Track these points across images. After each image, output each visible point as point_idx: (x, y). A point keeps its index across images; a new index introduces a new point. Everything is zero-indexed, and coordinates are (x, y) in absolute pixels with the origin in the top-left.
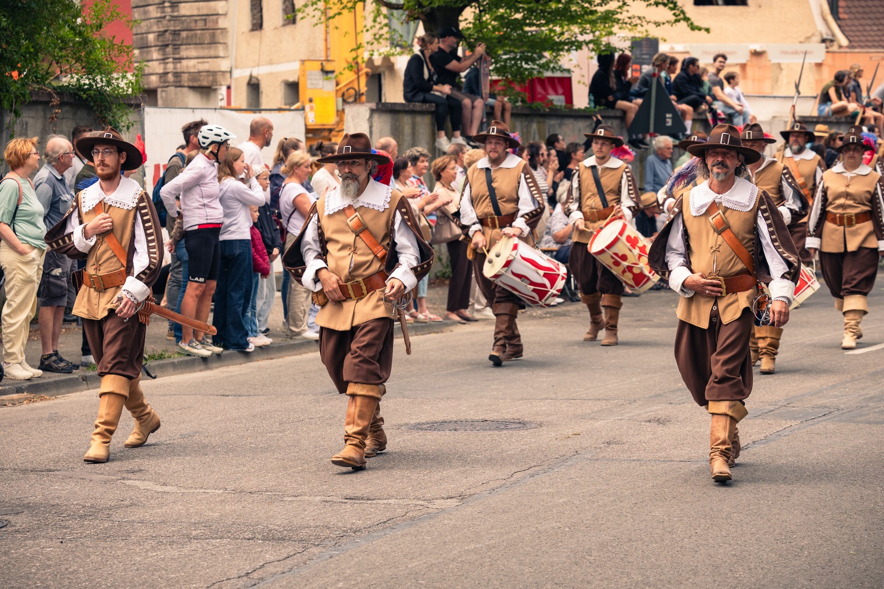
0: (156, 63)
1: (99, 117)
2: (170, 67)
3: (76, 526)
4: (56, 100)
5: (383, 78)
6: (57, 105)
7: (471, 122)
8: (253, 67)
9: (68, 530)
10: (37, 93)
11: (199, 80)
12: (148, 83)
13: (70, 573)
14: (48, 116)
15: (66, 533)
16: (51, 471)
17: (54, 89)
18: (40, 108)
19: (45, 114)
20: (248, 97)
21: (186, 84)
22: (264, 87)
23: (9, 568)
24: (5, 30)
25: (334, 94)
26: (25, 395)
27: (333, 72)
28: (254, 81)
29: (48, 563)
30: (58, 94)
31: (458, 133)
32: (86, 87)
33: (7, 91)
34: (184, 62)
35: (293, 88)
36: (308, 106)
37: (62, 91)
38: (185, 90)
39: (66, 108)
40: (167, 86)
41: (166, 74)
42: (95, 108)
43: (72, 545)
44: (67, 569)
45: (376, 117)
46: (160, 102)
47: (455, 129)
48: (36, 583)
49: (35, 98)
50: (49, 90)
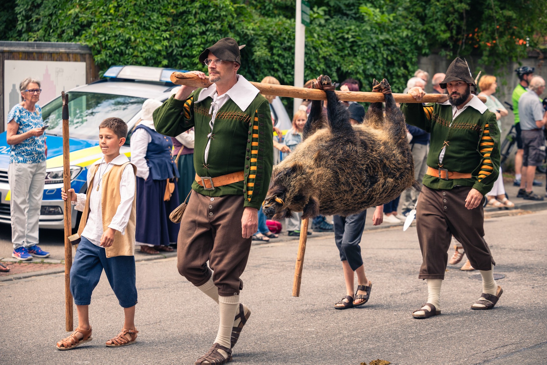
3: (541, 280)
4: (541, 56)
6: (542, 58)
9: (536, 282)
10: (531, 52)
15: (535, 283)
16: (529, 250)
17: (541, 50)
18: (533, 60)
19: (536, 63)
23: (504, 299)
24: (515, 19)
26: (519, 210)
29: (524, 298)
30: (543, 53)
33: (515, 52)
37: (544, 51)
39: (546, 60)
43: (538, 290)
44: (534, 302)
49: (530, 55)
50: (538, 51)
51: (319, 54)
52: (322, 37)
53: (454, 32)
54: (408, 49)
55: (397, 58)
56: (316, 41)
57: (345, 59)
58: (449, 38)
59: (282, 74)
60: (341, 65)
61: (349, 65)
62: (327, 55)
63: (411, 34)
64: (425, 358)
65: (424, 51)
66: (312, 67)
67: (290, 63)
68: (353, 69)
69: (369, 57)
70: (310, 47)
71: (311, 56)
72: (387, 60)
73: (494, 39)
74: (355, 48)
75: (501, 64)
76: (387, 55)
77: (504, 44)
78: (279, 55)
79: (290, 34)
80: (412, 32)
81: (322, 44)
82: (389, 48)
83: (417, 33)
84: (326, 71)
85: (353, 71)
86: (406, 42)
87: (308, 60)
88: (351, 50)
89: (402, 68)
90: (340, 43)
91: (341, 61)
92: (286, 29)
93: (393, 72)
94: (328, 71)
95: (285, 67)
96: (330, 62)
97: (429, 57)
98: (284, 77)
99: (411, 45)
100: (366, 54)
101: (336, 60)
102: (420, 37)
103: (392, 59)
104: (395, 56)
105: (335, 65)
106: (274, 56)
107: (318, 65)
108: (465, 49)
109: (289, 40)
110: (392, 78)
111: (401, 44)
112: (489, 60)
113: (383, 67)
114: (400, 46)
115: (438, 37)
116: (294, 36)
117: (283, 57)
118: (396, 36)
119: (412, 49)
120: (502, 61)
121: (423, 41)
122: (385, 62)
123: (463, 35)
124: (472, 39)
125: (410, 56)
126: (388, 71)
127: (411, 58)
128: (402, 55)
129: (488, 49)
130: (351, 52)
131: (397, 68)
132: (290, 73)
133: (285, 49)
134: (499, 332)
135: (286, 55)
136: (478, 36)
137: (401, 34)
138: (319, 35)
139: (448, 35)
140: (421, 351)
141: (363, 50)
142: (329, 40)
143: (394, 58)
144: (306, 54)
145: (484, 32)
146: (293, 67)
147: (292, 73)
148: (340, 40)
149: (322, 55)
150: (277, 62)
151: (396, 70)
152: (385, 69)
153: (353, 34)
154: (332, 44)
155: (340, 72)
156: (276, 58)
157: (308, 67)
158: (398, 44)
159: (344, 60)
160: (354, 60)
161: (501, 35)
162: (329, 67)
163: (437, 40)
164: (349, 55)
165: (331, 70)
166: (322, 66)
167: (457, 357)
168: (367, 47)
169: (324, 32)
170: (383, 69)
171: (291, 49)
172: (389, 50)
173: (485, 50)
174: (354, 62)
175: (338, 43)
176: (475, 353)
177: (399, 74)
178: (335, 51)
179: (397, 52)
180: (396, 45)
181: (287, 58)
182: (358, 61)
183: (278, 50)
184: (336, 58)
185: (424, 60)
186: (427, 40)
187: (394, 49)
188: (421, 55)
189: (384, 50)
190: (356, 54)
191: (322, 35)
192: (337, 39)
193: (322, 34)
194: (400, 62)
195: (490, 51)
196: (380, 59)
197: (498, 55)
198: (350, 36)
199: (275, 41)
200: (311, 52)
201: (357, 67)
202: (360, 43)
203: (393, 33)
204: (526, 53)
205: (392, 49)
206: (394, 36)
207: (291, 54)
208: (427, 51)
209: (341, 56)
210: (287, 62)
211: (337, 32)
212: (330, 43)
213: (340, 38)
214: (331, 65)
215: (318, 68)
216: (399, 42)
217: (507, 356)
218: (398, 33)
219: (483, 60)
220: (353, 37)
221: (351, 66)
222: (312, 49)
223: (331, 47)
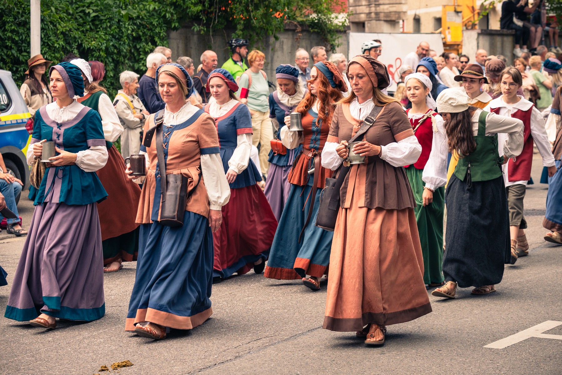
0: (364, 7)
1: (323, 38)
2: (373, 9)
4: (299, 29)
5: (489, 15)
6: (300, 31)
7: (535, 40)
8: (417, 9)
10: (289, 25)
11: (390, 17)
12: (359, 18)
13: (292, 293)
14: (295, 37)
17: (298, 22)
18: (290, 33)
19: (293, 36)
20: (414, 27)
21: (382, 19)
22: (423, 21)
25: (461, 25)
27: (461, 12)
28: (417, 17)
30: (300, 25)
31: (525, 47)
32: (316, 21)
33: (271, 25)
34: (382, 7)
35: (438, 21)
36: (447, 31)
37: (302, 24)
38: (382, 22)
39: (305, 33)
40: (371, 20)
41: (370, 13)
42: (321, 33)
45: (481, 38)
46: (367, 29)
47: (524, 44)
48: (273, 298)
49: (287, 28)
50: (295, 23)
51: (58, 30)
52: (60, 11)
53: (207, 5)
54: (155, 23)
55: (144, 33)
56: (54, 15)
57: (87, 35)
58: (201, 11)
59: (16, 52)
60: (82, 41)
61: (92, 41)
62: (66, 30)
63: (159, 7)
64: (172, 357)
65: (173, 26)
66: (49, 43)
67: (27, 40)
68: (96, 46)
69: (112, 32)
70: (47, 22)
71: (48, 32)
72: (132, 35)
73: (248, 11)
74: (97, 23)
75: (257, 38)
76: (133, 31)
77: (260, 17)
78: (12, 31)
79: (24, 8)
80: (160, 5)
81: (60, 18)
82: (135, 22)
83: (165, 6)
84: (66, 48)
85: (96, 47)
86: (153, 15)
87: (44, 35)
88: (93, 24)
89: (150, 44)
90: (81, 17)
91: (83, 37)
92: (20, 2)
93: (140, 47)
94: (68, 48)
95: (20, 44)
96: (70, 38)
97: (179, 31)
98: (18, 55)
99: (159, 19)
100: (109, 29)
101: (77, 36)
102: (168, 10)
103: (139, 34)
104: (141, 31)
105: (75, 42)
106: (6, 33)
107: (57, 41)
108: (218, 22)
109: (24, 14)
110: (140, 55)
111: (149, 17)
112: (243, 34)
113: (129, 43)
114: (147, 19)
115: (188, 10)
116: (29, 10)
117: (17, 33)
118: (142, 9)
119: (159, 23)
120: (257, 34)
121: (172, 14)
122: (131, 38)
123: (216, 8)
124: (226, 11)
125: (157, 30)
126: (135, 47)
127: (160, 33)
128: (149, 30)
129: (242, 22)
130: (92, 27)
131: (144, 44)
132: (25, 51)
133: (19, 25)
134: (253, 325)
135: (21, 31)
136: (231, 9)
137: (148, 6)
138: (56, 9)
139: (200, 8)
140: (168, 350)
141: (104, 26)
142: (69, 14)
143: (141, 33)
144: (42, 29)
145: (238, 4)
146: (29, 44)
147: (28, 50)
148: (81, 14)
149: (61, 31)
150: (9, 38)
151: (144, 46)
152: (131, 45)
153: (95, 8)
154: (71, 18)
155: (82, 49)
156: (9, 34)
157: (46, 44)
158: (145, 18)
159: (85, 35)
160: (97, 36)
161: (257, 7)
162: (69, 44)
163: (188, 14)
164: (91, 30)
165: (71, 47)
166: (61, 43)
167: (206, 354)
168: (109, 22)
169: (61, 6)
170: (129, 45)
171: (26, 25)
172: (135, 24)
173: (240, 23)
174: (97, 38)
175: (78, 17)
176: (227, 348)
177: (147, 50)
178: (75, 25)
179: (145, 27)
180: (142, 19)
181: (21, 35)
182: (100, 37)
183: (11, 26)
184: (77, 34)
185: (173, 34)
186: (175, 14)
187: (140, 23)
188: (169, 29)
189: (129, 25)
190: (98, 30)
191: (60, 9)
192: (77, 13)
193: (60, 7)
194: (147, 37)
195: (244, 24)
196: (125, 34)
197: (253, 28)
198: (91, 11)
199: (7, 15)
200: (49, 28)
201: (100, 44)
202: (102, 18)
203: (138, 6)
204: (282, 26)
205: (138, 23)
206: (140, 9)
207: (26, 30)
208: (177, 25)
209: (83, 31)
210: (22, 38)
211: (77, 6)
212: (70, 17)
213: (81, 12)
214: (71, 42)
215: (56, 45)
216: (145, 16)
217: (260, 350)
218: (145, 6)
219: (237, 35)
220: (94, 11)
221: (93, 42)
222: (49, 24)
223: (71, 22)
